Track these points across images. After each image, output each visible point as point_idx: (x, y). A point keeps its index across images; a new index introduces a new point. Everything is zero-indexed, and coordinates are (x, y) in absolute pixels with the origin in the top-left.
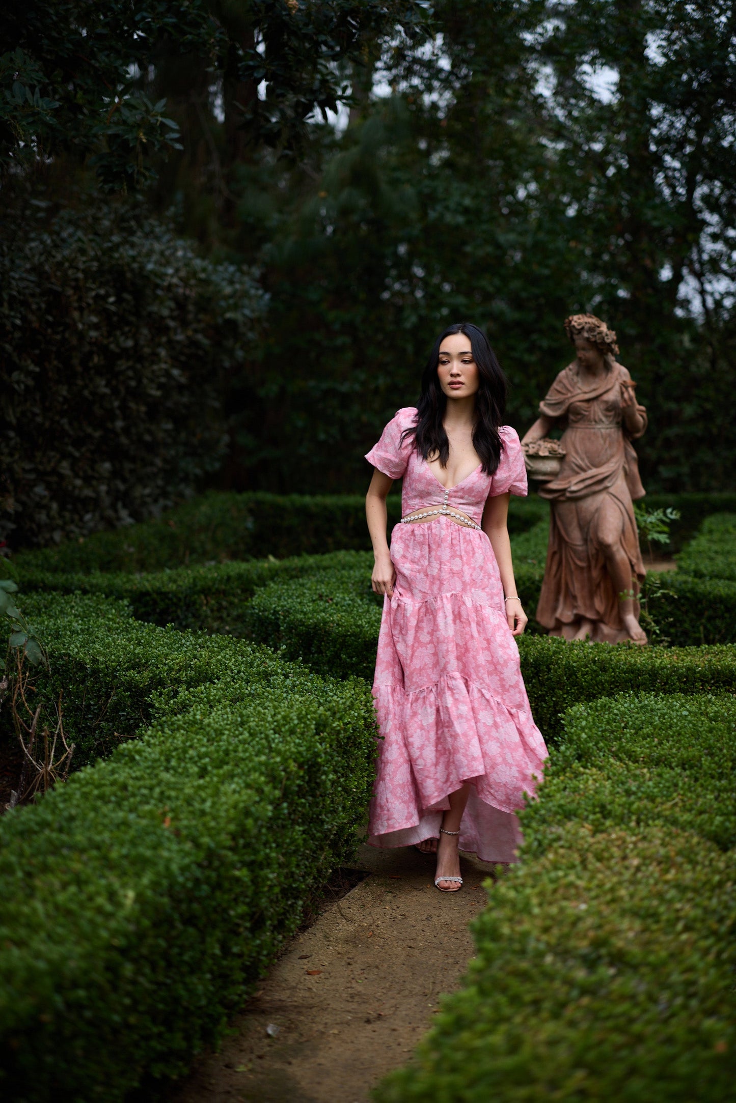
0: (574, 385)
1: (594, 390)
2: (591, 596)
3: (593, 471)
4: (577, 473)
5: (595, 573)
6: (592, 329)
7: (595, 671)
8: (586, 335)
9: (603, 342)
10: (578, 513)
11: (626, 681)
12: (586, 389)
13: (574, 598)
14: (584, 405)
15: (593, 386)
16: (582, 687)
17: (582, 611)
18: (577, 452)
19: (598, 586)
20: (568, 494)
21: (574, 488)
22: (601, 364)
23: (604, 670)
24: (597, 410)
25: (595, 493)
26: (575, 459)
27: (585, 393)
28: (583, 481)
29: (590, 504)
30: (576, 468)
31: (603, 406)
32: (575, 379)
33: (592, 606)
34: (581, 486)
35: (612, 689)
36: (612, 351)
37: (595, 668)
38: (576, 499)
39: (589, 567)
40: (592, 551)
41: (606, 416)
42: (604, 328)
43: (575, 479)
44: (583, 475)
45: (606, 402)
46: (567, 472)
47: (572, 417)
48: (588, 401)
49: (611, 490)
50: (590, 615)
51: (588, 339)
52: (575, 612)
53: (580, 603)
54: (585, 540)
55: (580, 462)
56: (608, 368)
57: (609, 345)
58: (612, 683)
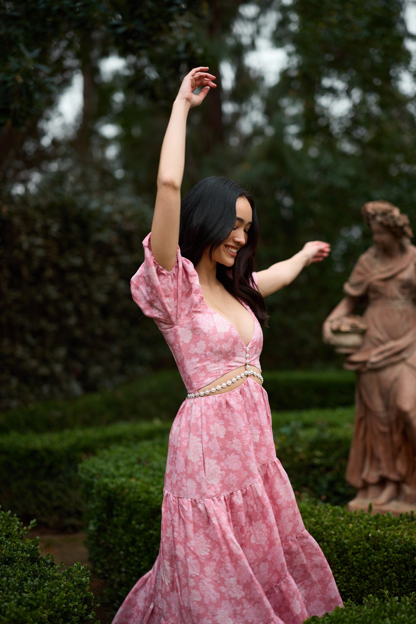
0: (372, 266)
1: (390, 270)
2: (394, 457)
3: (391, 344)
4: (376, 346)
5: (397, 438)
6: (384, 213)
7: (368, 549)
8: (379, 219)
9: (396, 226)
10: (379, 382)
11: (400, 563)
12: (383, 269)
13: (379, 460)
14: (381, 284)
15: (390, 266)
16: (353, 567)
17: (386, 472)
18: (376, 326)
19: (399, 449)
20: (369, 366)
21: (374, 359)
22: (396, 247)
23: (377, 548)
24: (393, 288)
25: (393, 364)
26: (375, 333)
27: (382, 272)
28: (382, 353)
29: (389, 374)
30: (376, 342)
31: (398, 284)
32: (374, 261)
33: (394, 469)
34: (380, 357)
35: (385, 570)
36: (404, 234)
37: (368, 546)
38: (377, 369)
39: (391, 433)
40: (393, 417)
41: (403, 294)
42: (396, 212)
43: (375, 351)
44: (382, 348)
45: (401, 281)
46: (368, 345)
47: (371, 295)
48: (386, 280)
49: (410, 361)
50: (393, 476)
51: (381, 224)
52: (380, 473)
53: (383, 465)
54: (387, 407)
55: (379, 335)
56: (403, 250)
57: (401, 228)
58: (386, 563)
